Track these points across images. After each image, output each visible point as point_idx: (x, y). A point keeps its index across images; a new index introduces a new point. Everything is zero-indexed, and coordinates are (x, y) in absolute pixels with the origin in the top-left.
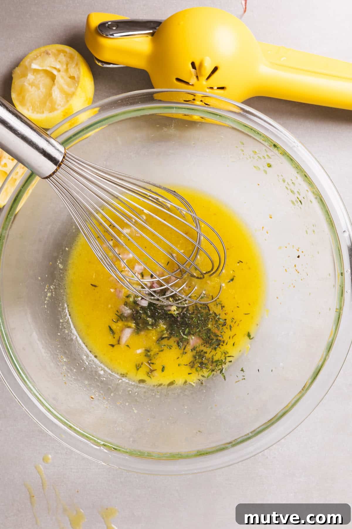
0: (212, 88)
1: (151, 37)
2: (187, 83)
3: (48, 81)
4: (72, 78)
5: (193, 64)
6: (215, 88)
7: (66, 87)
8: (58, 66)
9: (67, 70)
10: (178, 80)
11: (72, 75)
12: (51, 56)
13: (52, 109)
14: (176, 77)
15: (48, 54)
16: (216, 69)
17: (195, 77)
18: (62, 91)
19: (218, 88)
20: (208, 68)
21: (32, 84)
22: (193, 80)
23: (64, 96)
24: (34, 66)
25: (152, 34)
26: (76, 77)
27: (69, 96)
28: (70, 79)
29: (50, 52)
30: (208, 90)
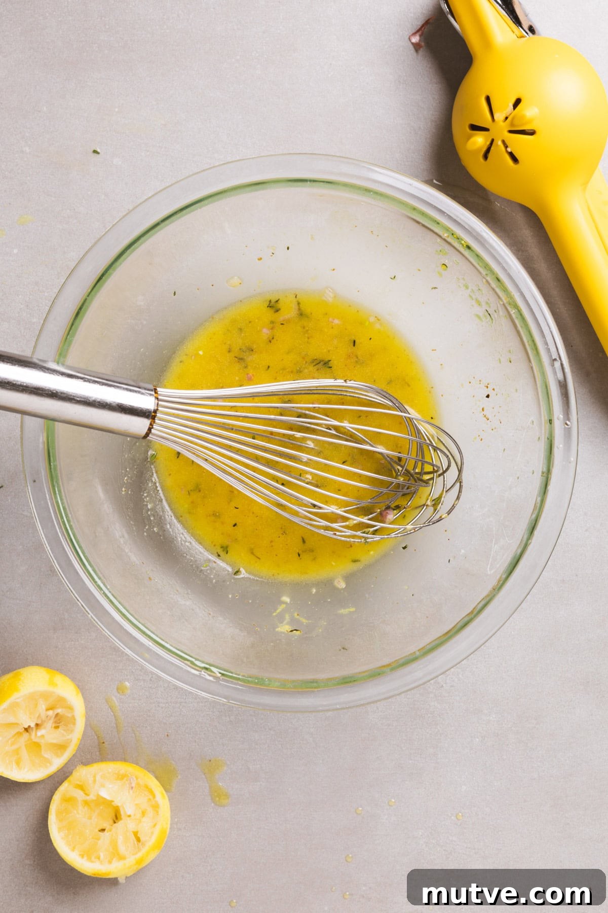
0: (506, 146)
2: (492, 113)
5: (518, 101)
6: (509, 150)
10: (488, 99)
14: (490, 95)
16: (531, 132)
17: (505, 116)
19: (511, 154)
22: (499, 117)
30: (500, 143)
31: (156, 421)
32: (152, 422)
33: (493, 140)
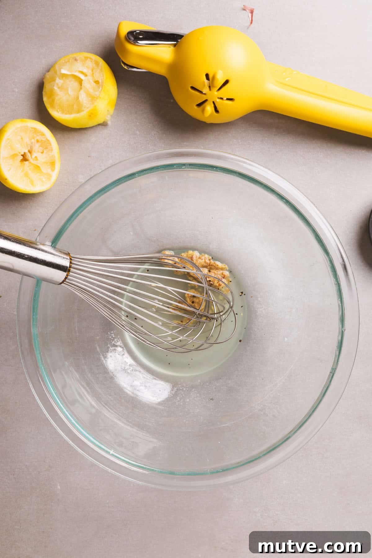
0: (222, 99)
1: (173, 48)
2: (201, 92)
3: (76, 84)
4: (97, 82)
5: (207, 76)
6: (225, 99)
7: (91, 91)
8: (85, 71)
9: (93, 75)
10: (193, 88)
11: (96, 80)
12: (78, 61)
13: (79, 111)
14: (191, 86)
15: (76, 60)
16: (227, 82)
17: (208, 87)
18: (88, 94)
19: (228, 99)
20: (220, 80)
21: (61, 88)
22: (206, 90)
23: (90, 99)
24: (64, 71)
25: (175, 45)
26: (100, 82)
27: (93, 99)
28: (95, 84)
29: (78, 58)
30: (218, 100)
31: (70, 273)
32: (68, 274)
33: (214, 102)
